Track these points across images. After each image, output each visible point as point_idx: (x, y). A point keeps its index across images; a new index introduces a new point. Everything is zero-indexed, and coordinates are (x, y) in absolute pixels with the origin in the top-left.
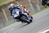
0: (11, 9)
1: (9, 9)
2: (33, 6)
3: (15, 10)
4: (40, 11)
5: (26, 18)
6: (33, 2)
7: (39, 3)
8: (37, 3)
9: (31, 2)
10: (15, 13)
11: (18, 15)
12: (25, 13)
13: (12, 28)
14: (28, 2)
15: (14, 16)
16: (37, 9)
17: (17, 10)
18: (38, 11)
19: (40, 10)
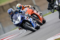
1: (9, 13)
3: (16, 15)
10: (16, 19)
11: (19, 21)
12: (29, 18)
17: (19, 15)
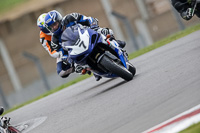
0: (55, 24)
2: (121, 26)
4: (153, 48)
5: (116, 61)
6: (121, 12)
7: (145, 15)
8: (139, 17)
9: (114, 13)
11: (85, 47)
12: (111, 40)
13: (36, 117)
14: (103, 11)
15: (70, 49)
16: (139, 41)
17: (82, 30)
18: (141, 47)
19: (149, 42)
